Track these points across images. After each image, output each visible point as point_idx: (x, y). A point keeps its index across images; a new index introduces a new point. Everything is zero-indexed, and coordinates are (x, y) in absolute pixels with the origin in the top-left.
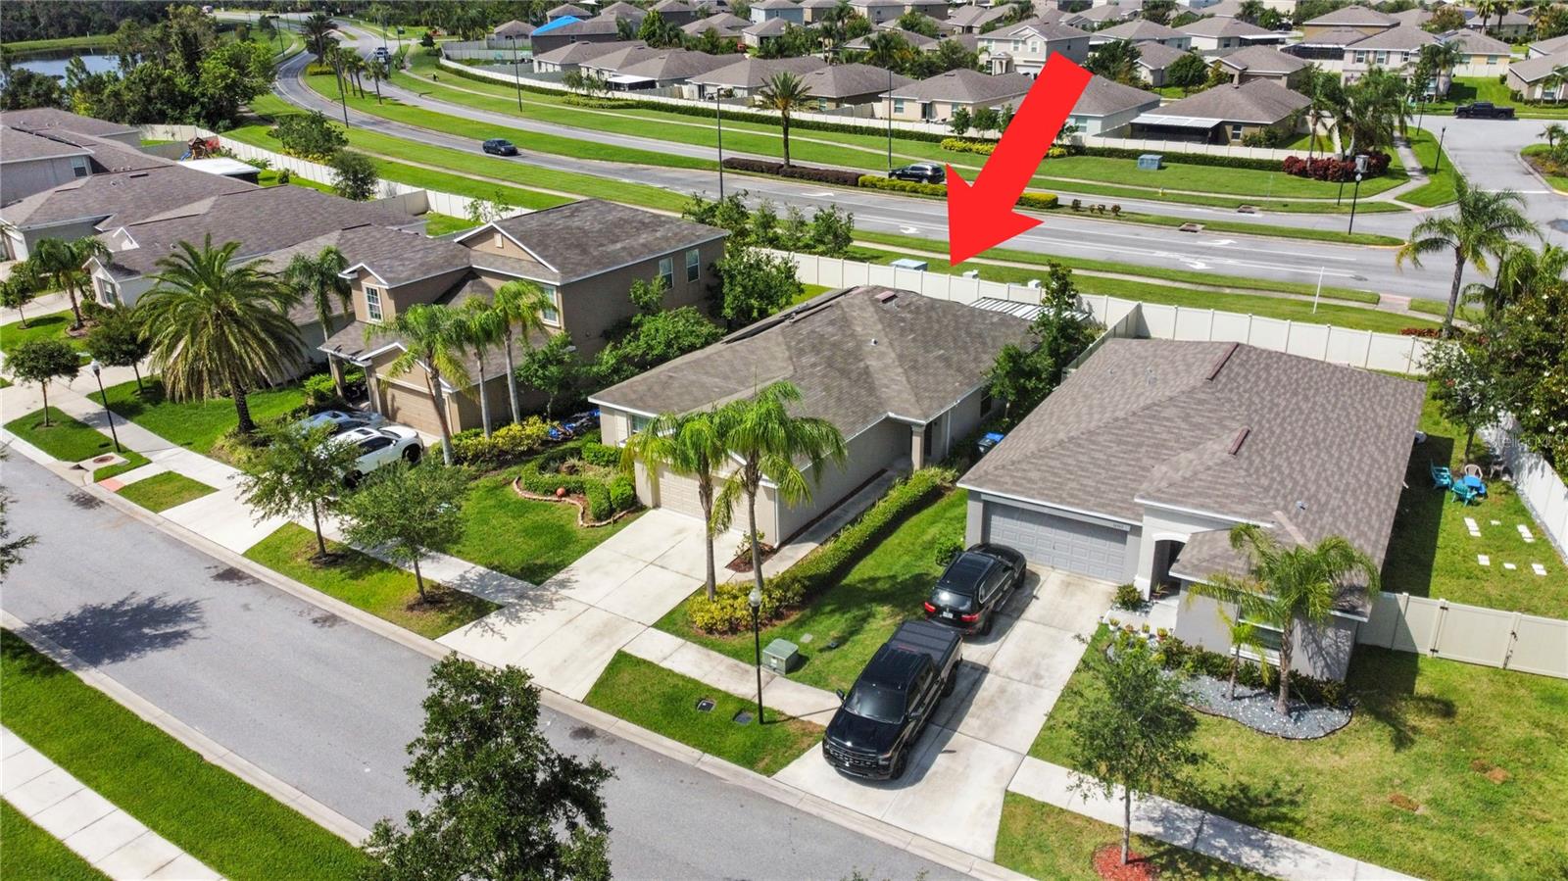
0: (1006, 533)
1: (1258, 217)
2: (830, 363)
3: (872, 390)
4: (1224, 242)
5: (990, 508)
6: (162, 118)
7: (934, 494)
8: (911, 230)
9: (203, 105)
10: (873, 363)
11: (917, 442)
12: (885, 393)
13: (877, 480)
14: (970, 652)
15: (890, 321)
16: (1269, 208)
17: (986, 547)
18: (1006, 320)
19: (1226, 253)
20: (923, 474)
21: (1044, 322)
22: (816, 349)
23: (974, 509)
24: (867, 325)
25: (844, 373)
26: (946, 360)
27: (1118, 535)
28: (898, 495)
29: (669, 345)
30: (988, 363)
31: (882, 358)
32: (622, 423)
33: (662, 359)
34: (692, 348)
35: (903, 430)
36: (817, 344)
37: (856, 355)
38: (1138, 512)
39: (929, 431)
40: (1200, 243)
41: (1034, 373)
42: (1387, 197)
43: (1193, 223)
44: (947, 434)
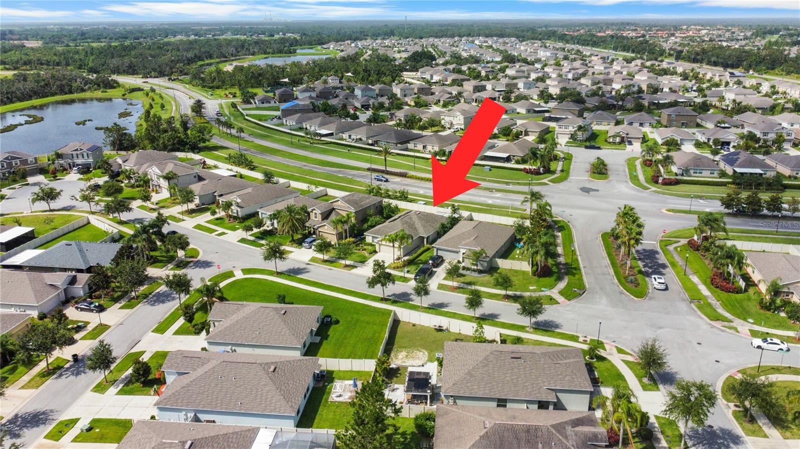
0: (440, 253)
1: (511, 187)
2: (409, 226)
3: (417, 231)
4: (499, 195)
5: (438, 249)
6: (178, 150)
7: (428, 249)
8: (421, 192)
9: (190, 145)
10: (417, 226)
11: (425, 240)
12: (419, 231)
13: (418, 247)
14: (434, 270)
15: (419, 218)
16: (514, 184)
17: (437, 255)
18: (442, 217)
19: (498, 198)
20: (426, 246)
21: (449, 217)
22: (406, 224)
23: (435, 250)
24: (415, 219)
25: (412, 228)
26: (430, 225)
27: (457, 252)
28: (422, 249)
29: (376, 223)
30: (438, 226)
31: (418, 225)
32: (371, 238)
33: (374, 226)
34: (381, 224)
35: (422, 238)
36: (406, 223)
37: (413, 224)
38: (459, 248)
39: (428, 238)
40: (493, 195)
41: (447, 227)
42: (545, 181)
43: (493, 189)
44: (431, 239)
